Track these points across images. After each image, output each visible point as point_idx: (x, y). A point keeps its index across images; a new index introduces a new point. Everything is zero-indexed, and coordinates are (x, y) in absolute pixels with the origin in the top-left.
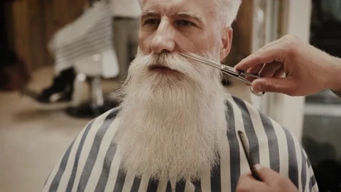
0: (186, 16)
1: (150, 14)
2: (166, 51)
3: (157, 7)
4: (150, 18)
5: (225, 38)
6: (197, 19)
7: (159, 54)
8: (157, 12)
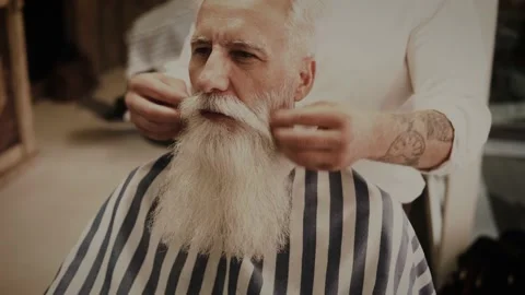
0: (243, 45)
1: (200, 42)
2: (217, 91)
3: (208, 33)
4: (202, 46)
5: (305, 72)
6: (258, 50)
7: (209, 94)
8: (208, 39)
